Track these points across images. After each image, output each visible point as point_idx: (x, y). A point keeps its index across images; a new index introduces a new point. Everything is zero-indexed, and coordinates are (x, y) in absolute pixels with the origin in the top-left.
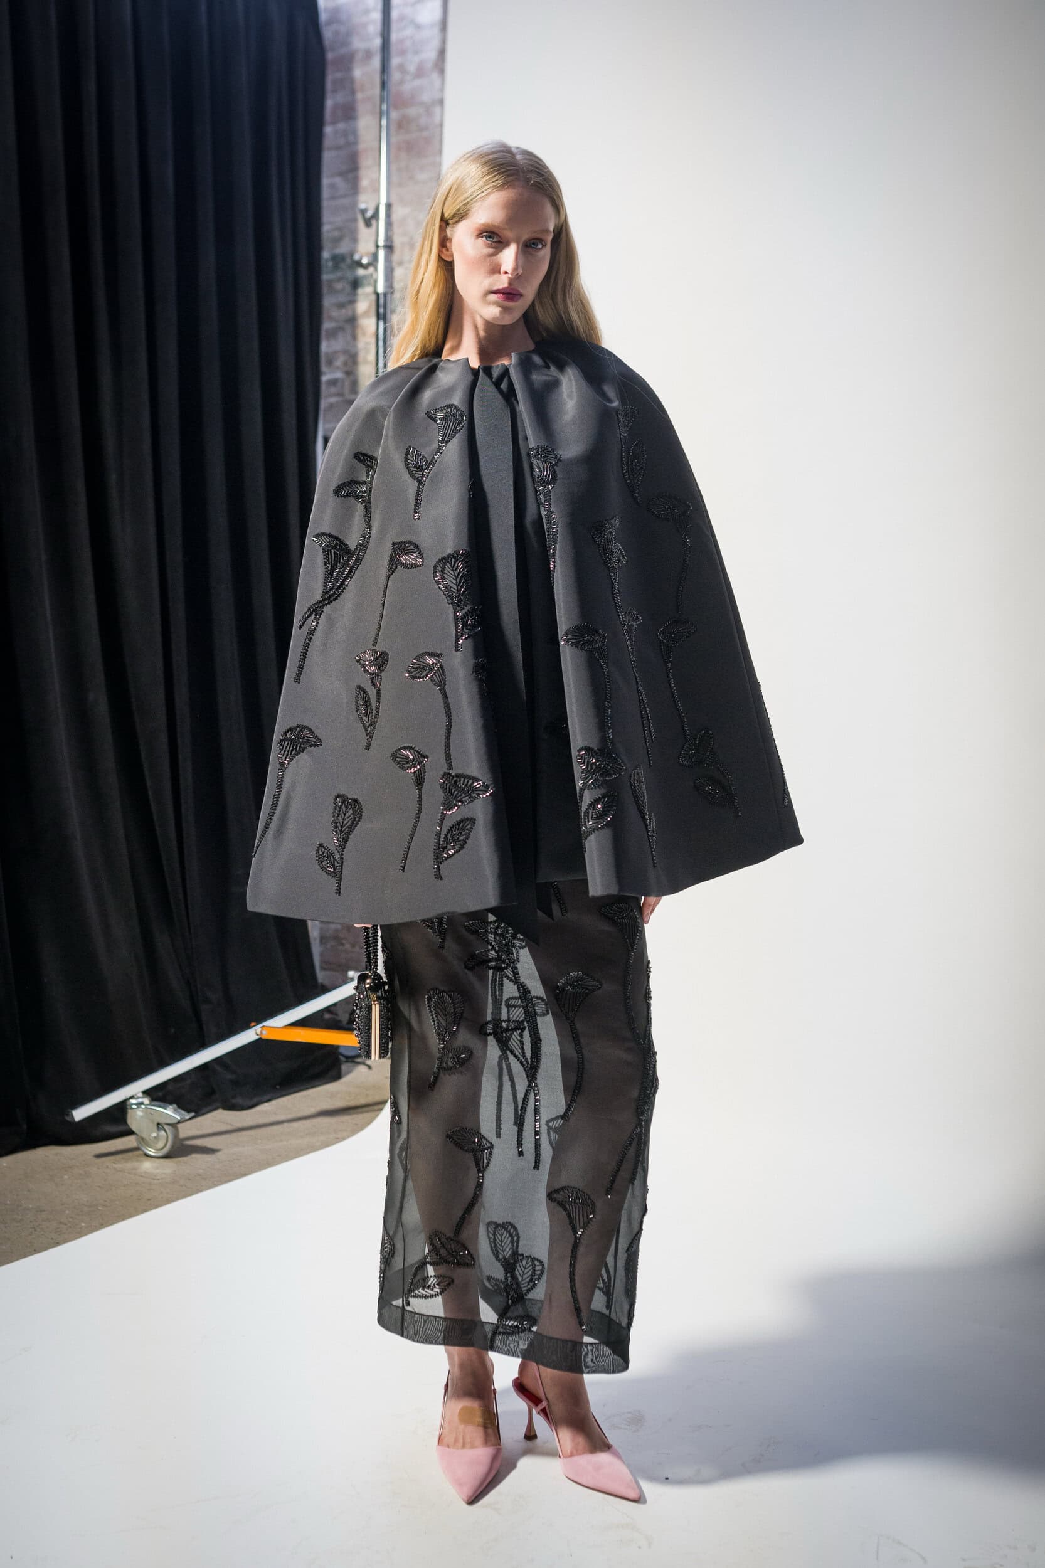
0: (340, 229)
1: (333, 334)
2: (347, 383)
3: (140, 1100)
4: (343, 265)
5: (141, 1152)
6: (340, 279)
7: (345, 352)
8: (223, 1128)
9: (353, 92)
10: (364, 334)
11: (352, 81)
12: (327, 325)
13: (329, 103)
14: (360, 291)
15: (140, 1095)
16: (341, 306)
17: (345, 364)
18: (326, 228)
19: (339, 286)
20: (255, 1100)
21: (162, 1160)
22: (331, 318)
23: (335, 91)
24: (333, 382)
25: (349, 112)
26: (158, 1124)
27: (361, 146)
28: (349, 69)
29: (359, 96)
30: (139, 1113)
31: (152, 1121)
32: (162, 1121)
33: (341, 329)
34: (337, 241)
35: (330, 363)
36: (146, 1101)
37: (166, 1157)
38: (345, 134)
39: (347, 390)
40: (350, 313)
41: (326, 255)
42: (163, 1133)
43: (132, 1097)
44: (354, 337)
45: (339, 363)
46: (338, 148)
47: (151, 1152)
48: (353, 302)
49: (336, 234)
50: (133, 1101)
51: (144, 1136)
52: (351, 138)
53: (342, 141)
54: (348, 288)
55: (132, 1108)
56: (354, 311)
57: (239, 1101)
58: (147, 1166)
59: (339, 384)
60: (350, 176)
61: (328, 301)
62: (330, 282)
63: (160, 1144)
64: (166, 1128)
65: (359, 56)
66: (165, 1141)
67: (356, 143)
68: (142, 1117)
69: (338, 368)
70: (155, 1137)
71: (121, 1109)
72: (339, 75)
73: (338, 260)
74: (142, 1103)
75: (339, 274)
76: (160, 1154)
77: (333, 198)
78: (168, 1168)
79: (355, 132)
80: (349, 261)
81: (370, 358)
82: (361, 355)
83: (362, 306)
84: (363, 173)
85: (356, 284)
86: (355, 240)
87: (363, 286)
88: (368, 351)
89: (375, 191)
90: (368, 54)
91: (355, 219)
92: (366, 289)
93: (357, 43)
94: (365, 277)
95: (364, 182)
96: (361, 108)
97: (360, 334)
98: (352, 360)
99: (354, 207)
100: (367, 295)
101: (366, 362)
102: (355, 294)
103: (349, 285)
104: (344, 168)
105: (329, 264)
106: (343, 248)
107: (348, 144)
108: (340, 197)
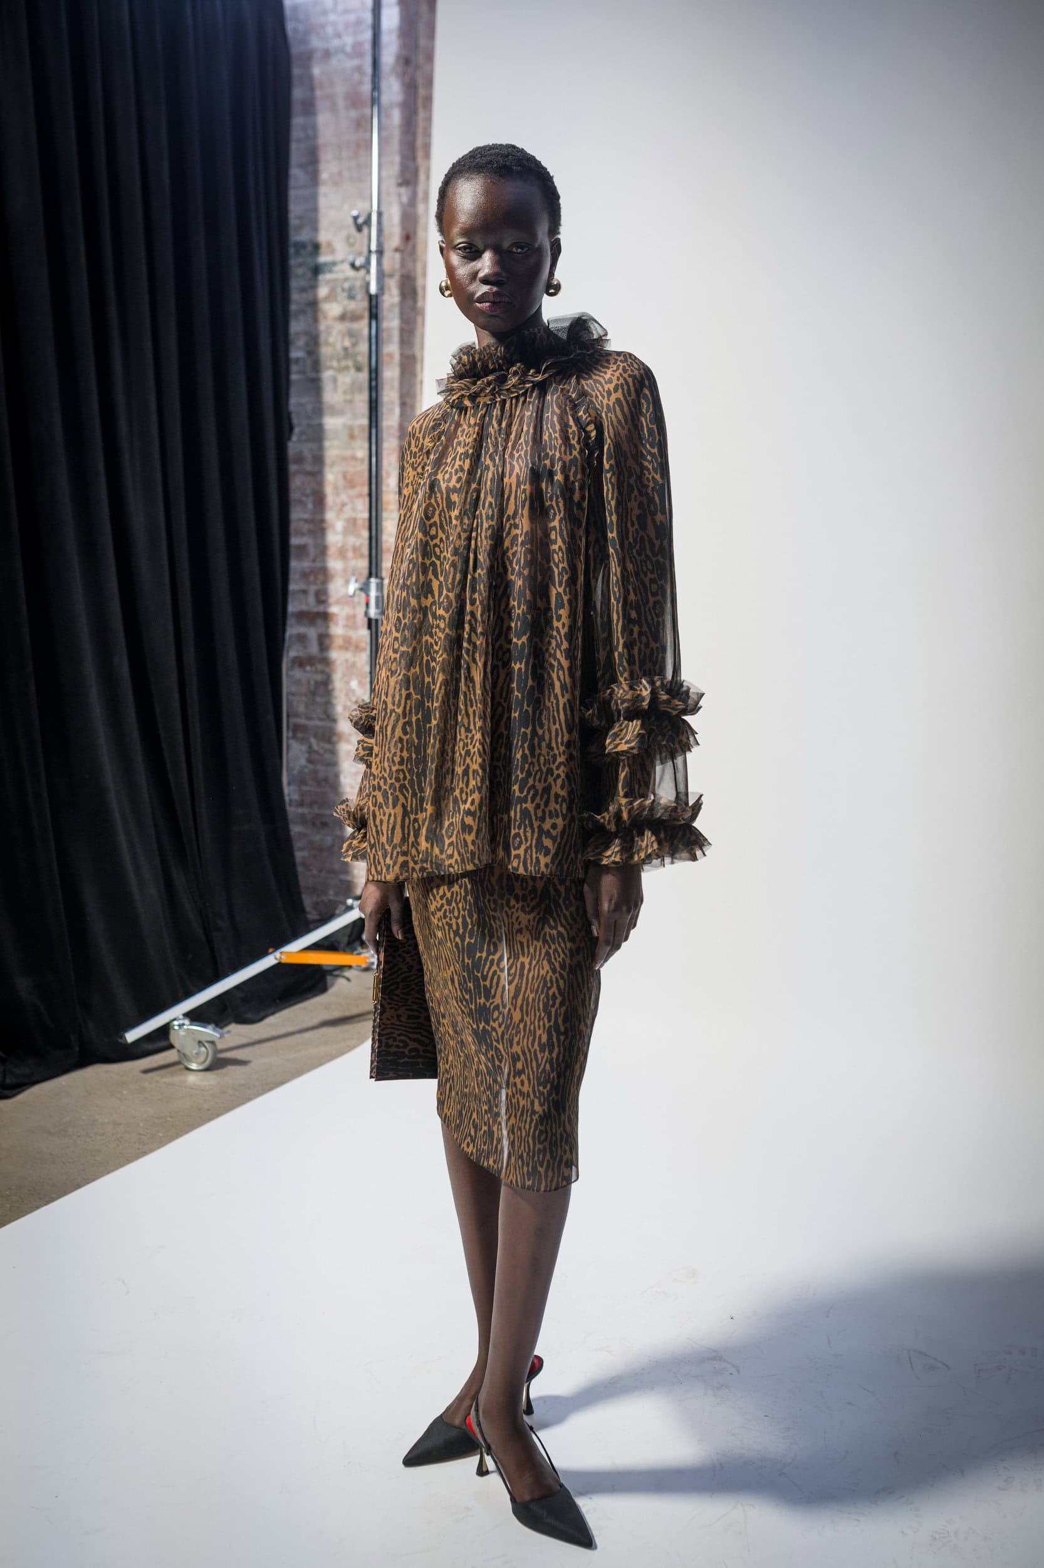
0: (300, 218)
1: (298, 315)
2: (309, 362)
3: (181, 1022)
4: (303, 252)
5: (181, 1066)
6: (300, 265)
7: (306, 333)
8: (244, 1041)
9: (312, 89)
10: (325, 318)
11: (311, 78)
12: (293, 307)
14: (321, 277)
15: (181, 1017)
16: (303, 290)
17: (307, 344)
19: (300, 271)
20: (262, 1014)
21: (203, 1073)
22: (296, 301)
24: (297, 360)
25: (310, 108)
26: (200, 1042)
27: (321, 140)
28: (309, 67)
29: (318, 93)
30: (182, 1033)
31: (194, 1039)
32: (203, 1039)
33: (302, 311)
34: (299, 228)
35: (295, 343)
36: (187, 1022)
37: (207, 1070)
38: (306, 127)
39: (308, 369)
40: (311, 298)
41: (291, 244)
42: (203, 1049)
43: (175, 1020)
44: (316, 320)
45: (300, 342)
46: (298, 141)
47: (194, 1066)
48: (314, 287)
49: (298, 222)
50: (176, 1023)
51: (188, 1053)
52: (310, 134)
53: (302, 136)
54: (309, 274)
55: (174, 1029)
56: (315, 296)
57: (249, 1015)
58: (192, 1078)
59: (302, 362)
60: (310, 168)
61: (294, 285)
62: (293, 267)
63: (202, 1059)
64: (206, 1044)
65: (318, 55)
66: (205, 1056)
67: (315, 137)
68: (184, 1036)
69: (302, 348)
70: (197, 1054)
71: (165, 1031)
72: (300, 74)
73: (301, 246)
74: (184, 1025)
75: (300, 260)
76: (201, 1067)
78: (211, 1078)
79: (314, 127)
80: (310, 248)
81: (331, 340)
82: (323, 337)
83: (323, 292)
84: (323, 166)
85: (317, 270)
86: (315, 229)
87: (323, 272)
88: (329, 334)
89: (336, 184)
90: (327, 54)
91: (315, 210)
92: (328, 276)
93: (315, 43)
94: (325, 264)
95: (324, 175)
96: (321, 105)
97: (321, 317)
98: (314, 341)
99: (314, 198)
100: (328, 282)
101: (327, 344)
102: (316, 280)
103: (311, 269)
104: (304, 160)
105: (292, 250)
106: (304, 236)
107: (308, 138)
108: (300, 188)
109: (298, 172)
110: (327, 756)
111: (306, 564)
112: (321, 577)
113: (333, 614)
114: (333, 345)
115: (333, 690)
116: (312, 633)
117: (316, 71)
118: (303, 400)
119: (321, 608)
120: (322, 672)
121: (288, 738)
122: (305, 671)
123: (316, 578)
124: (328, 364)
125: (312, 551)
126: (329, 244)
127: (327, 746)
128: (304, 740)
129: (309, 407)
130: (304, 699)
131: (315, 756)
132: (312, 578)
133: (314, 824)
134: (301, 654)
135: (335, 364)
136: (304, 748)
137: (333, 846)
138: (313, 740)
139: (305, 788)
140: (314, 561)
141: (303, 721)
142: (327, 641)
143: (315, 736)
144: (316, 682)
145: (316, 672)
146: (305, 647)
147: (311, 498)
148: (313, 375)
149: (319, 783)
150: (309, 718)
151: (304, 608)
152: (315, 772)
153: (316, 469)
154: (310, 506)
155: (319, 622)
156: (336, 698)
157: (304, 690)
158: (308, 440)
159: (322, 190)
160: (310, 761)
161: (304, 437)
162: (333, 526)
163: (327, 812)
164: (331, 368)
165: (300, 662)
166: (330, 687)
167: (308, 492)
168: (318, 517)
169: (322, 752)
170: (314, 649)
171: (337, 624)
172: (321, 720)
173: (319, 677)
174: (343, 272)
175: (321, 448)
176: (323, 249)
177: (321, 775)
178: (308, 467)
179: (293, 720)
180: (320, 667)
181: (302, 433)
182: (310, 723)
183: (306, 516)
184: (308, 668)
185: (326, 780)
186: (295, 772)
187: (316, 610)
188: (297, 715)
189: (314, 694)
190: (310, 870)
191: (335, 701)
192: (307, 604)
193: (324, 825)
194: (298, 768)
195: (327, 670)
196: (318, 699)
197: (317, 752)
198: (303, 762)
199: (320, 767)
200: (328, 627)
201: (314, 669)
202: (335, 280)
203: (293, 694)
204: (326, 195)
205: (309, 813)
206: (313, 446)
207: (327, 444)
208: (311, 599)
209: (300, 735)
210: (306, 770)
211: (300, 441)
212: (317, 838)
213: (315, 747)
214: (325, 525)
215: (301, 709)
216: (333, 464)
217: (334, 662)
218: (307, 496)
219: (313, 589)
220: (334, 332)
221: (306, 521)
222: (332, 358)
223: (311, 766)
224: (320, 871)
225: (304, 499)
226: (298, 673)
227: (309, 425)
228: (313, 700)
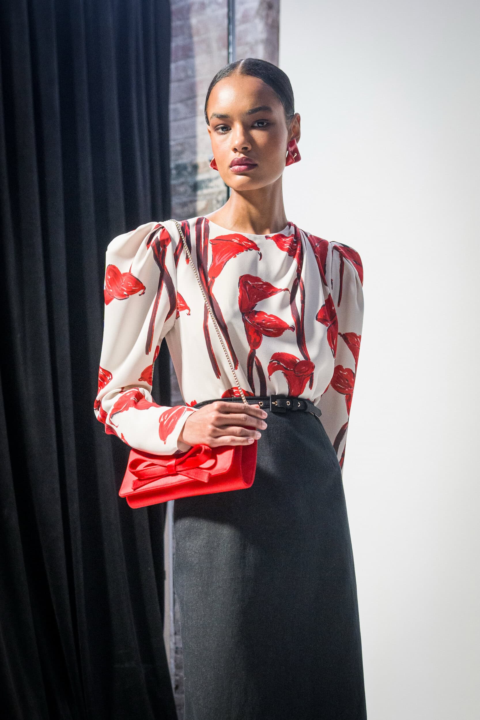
0: (181, 144)
4: (185, 173)
6: (182, 184)
9: (191, 36)
11: (190, 27)
13: (173, 45)
14: (199, 193)
16: (184, 205)
18: (172, 143)
19: (182, 189)
23: (176, 36)
25: (188, 52)
27: (198, 79)
28: (188, 19)
29: (196, 39)
34: (180, 153)
38: (185, 69)
40: (191, 211)
41: (172, 164)
46: (180, 80)
48: (194, 201)
49: (179, 148)
52: (190, 73)
53: (182, 75)
54: (189, 190)
60: (190, 102)
61: (174, 201)
62: (175, 186)
65: (195, 7)
67: (194, 77)
72: (181, 23)
73: (181, 169)
75: (182, 180)
77: (176, 120)
79: (193, 68)
80: (189, 169)
83: (201, 205)
85: (196, 187)
86: (194, 153)
87: (202, 188)
91: (194, 137)
92: (205, 191)
94: (203, 181)
96: (197, 49)
99: (193, 126)
100: (205, 195)
102: (195, 195)
103: (191, 187)
104: (184, 96)
105: (174, 172)
106: (184, 160)
107: (188, 77)
108: (181, 119)
109: (179, 106)
117: (194, 21)
174: (218, 186)
176: (201, 169)
202: (213, 194)
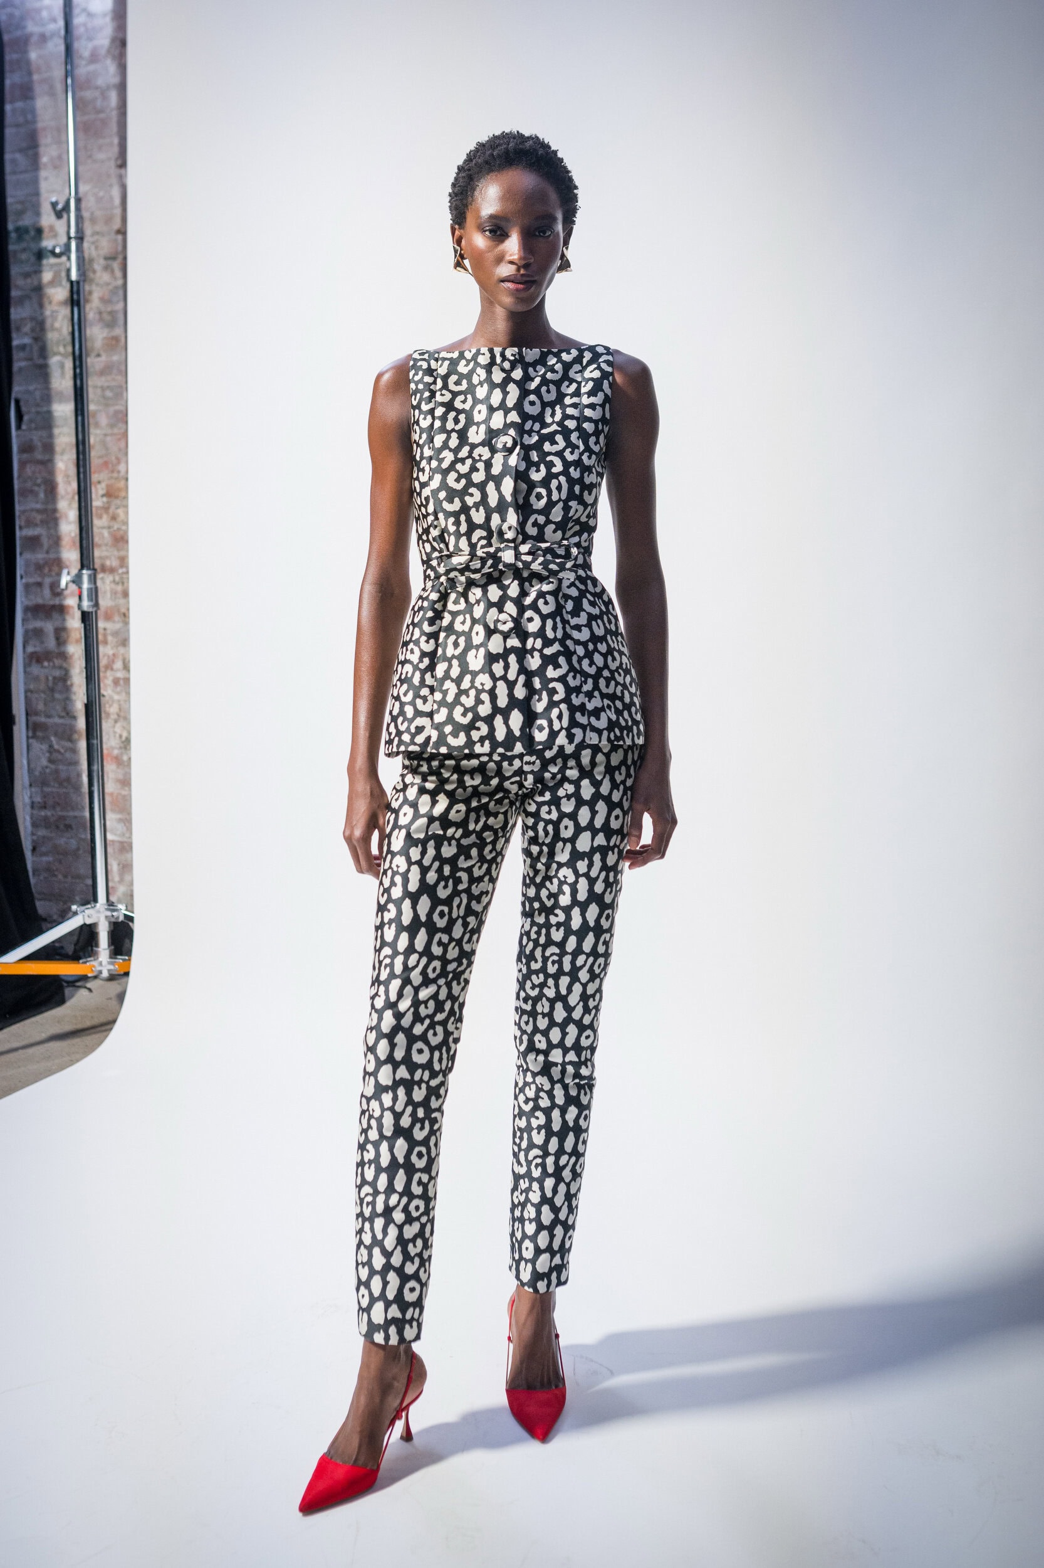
0: (22, 203)
1: (21, 301)
2: (36, 348)
4: (27, 237)
6: (24, 250)
7: (32, 319)
9: (30, 73)
10: (50, 303)
11: (28, 62)
12: (14, 293)
13: (8, 83)
14: (45, 262)
16: (27, 275)
17: (33, 330)
18: (9, 202)
19: (24, 256)
22: (17, 287)
23: (11, 73)
24: (23, 347)
25: (27, 92)
27: (40, 125)
28: (25, 52)
29: (36, 77)
33: (28, 297)
34: (20, 213)
35: (18, 329)
38: (24, 112)
39: (36, 355)
40: (36, 283)
41: (11, 226)
44: (41, 306)
45: (27, 329)
46: (17, 126)
48: (38, 272)
49: (18, 207)
52: (29, 117)
53: (21, 120)
54: (33, 259)
59: (28, 349)
60: (31, 152)
61: (15, 270)
62: (15, 252)
65: (34, 39)
67: (34, 122)
69: (26, 334)
72: (15, 56)
73: (21, 231)
75: (24, 245)
77: (14, 173)
79: (33, 111)
80: (32, 233)
81: (57, 325)
82: (48, 322)
83: (47, 276)
84: (42, 150)
85: (40, 255)
86: (37, 214)
87: (47, 257)
88: (55, 319)
89: (55, 167)
90: (43, 38)
91: (37, 194)
92: (50, 261)
93: (31, 28)
95: (44, 159)
96: (38, 89)
97: (46, 301)
98: (40, 327)
99: (35, 182)
100: (52, 266)
101: (53, 329)
102: (40, 265)
103: (34, 254)
104: (24, 145)
105: (13, 235)
106: (26, 221)
107: (27, 122)
108: (21, 172)
109: (18, 156)
110: (68, 755)
111: (40, 556)
112: (56, 569)
113: (69, 607)
114: (59, 330)
115: (72, 685)
116: (49, 627)
117: (33, 55)
118: (31, 388)
119: (57, 601)
120: (61, 667)
121: (28, 737)
122: (43, 667)
123: (50, 570)
124: (55, 349)
125: (45, 542)
126: (52, 228)
127: (68, 744)
128: (45, 739)
129: (38, 394)
130: (43, 695)
131: (55, 755)
132: (46, 570)
133: (57, 827)
134: (38, 649)
135: (61, 349)
136: (45, 747)
137: (78, 849)
138: (53, 738)
139: (47, 789)
140: (47, 552)
141: (43, 719)
142: (63, 634)
143: (56, 735)
144: (54, 678)
145: (54, 667)
146: (42, 642)
147: (43, 487)
148: (41, 361)
149: (61, 784)
150: (49, 716)
151: (40, 601)
152: (57, 771)
153: (47, 457)
154: (42, 495)
155: (55, 615)
156: (75, 694)
157: (42, 686)
158: (36, 429)
159: (43, 174)
160: (50, 761)
161: (33, 425)
162: (66, 517)
163: (71, 814)
164: (59, 353)
165: (35, 658)
166: (69, 683)
167: (39, 481)
168: (50, 507)
169: (62, 751)
170: (51, 643)
171: (73, 618)
172: (62, 717)
173: (57, 673)
175: (51, 436)
176: (46, 233)
177: (63, 775)
178: (38, 455)
179: (33, 719)
180: (57, 662)
181: (31, 421)
182: (50, 721)
183: (39, 506)
184: (46, 664)
185: (68, 780)
186: (37, 773)
187: (52, 603)
188: (36, 714)
189: (52, 690)
190: (55, 876)
191: (74, 697)
192: (42, 597)
193: (68, 827)
194: (39, 769)
195: (65, 665)
196: (57, 696)
197: (58, 751)
198: (44, 762)
199: (61, 767)
200: (64, 620)
201: (51, 664)
203: (32, 692)
204: (46, 179)
205: (53, 815)
206: (44, 433)
207: (56, 431)
208: (47, 592)
209: (39, 734)
210: (48, 771)
211: (30, 429)
212: (62, 841)
213: (56, 747)
214: (58, 515)
215: (41, 707)
216: (62, 453)
217: (71, 657)
218: (39, 485)
219: (47, 581)
220: (60, 318)
221: (38, 511)
222: (58, 343)
223: (53, 767)
224: (65, 876)
225: (36, 488)
226: (35, 670)
227: (38, 413)
228: (53, 696)
